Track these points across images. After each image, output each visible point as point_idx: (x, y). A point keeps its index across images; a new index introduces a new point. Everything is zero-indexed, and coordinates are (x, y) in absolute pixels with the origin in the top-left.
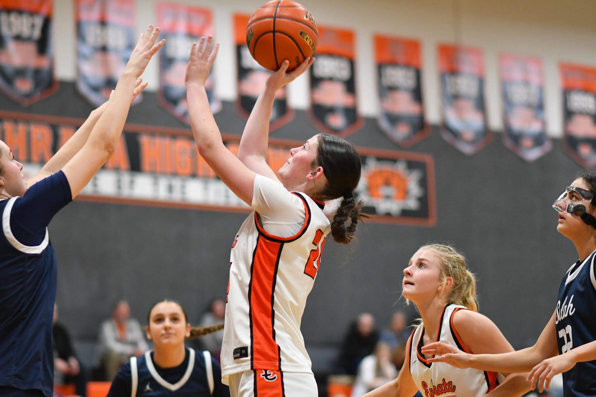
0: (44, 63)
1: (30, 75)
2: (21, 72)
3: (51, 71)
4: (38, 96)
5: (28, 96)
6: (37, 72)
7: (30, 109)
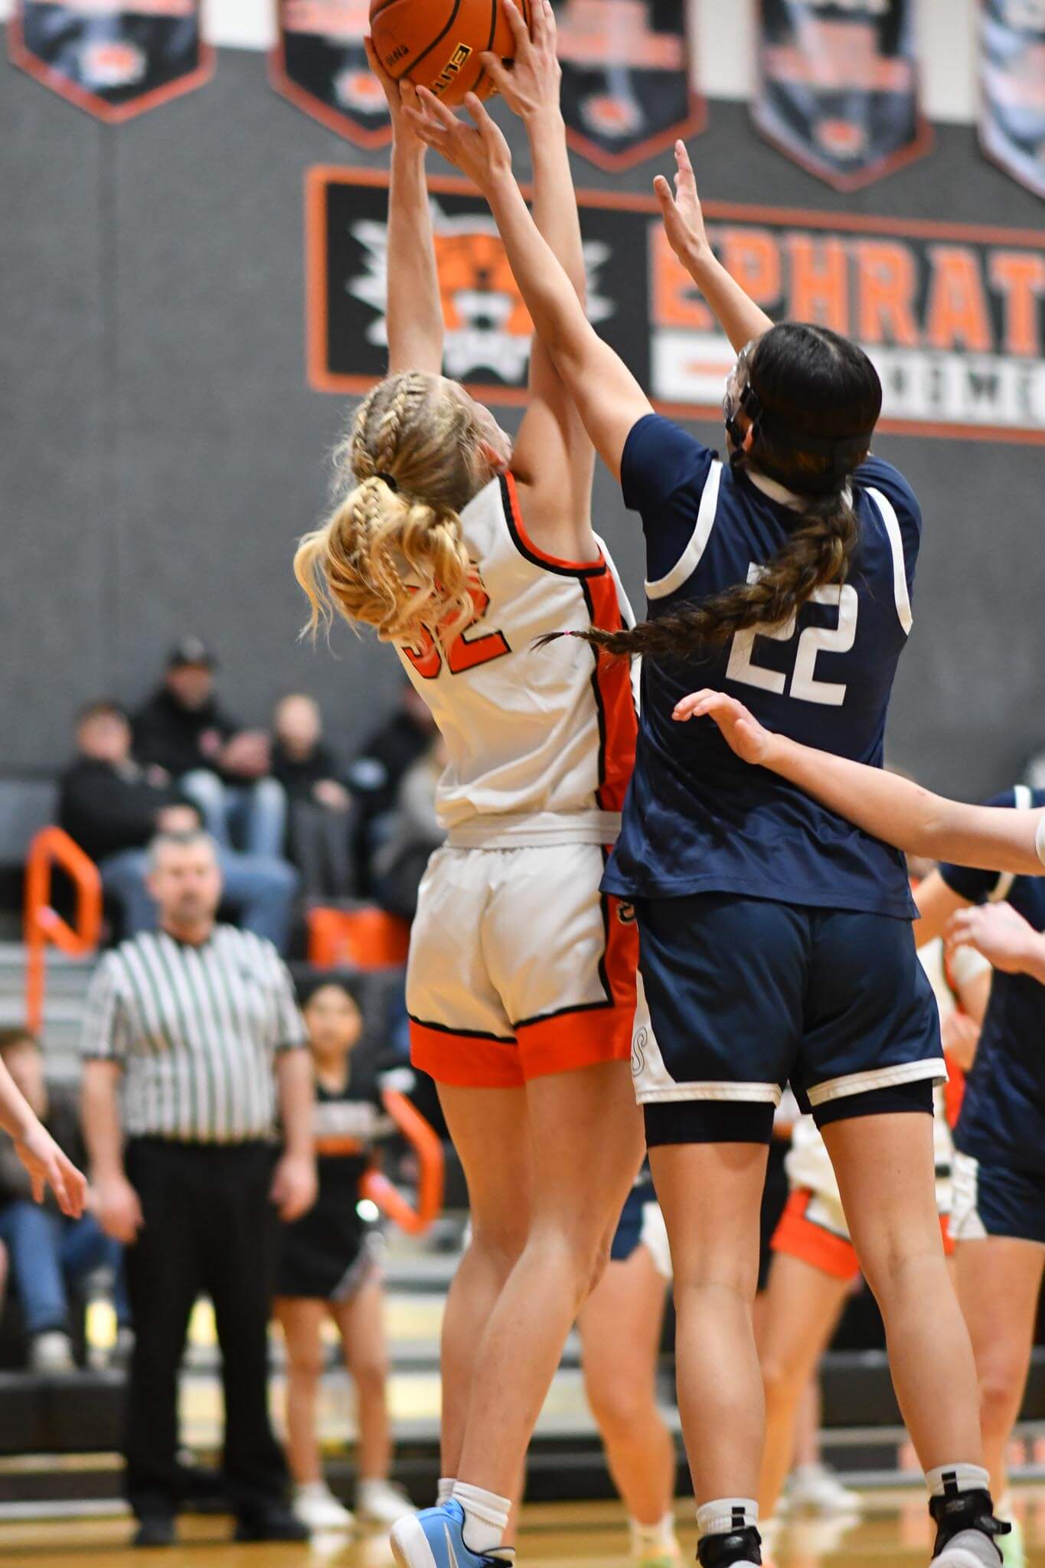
0: (894, 78)
1: (856, 108)
2: (833, 104)
3: (912, 99)
4: (879, 165)
5: (853, 165)
6: (877, 100)
7: (856, 202)
